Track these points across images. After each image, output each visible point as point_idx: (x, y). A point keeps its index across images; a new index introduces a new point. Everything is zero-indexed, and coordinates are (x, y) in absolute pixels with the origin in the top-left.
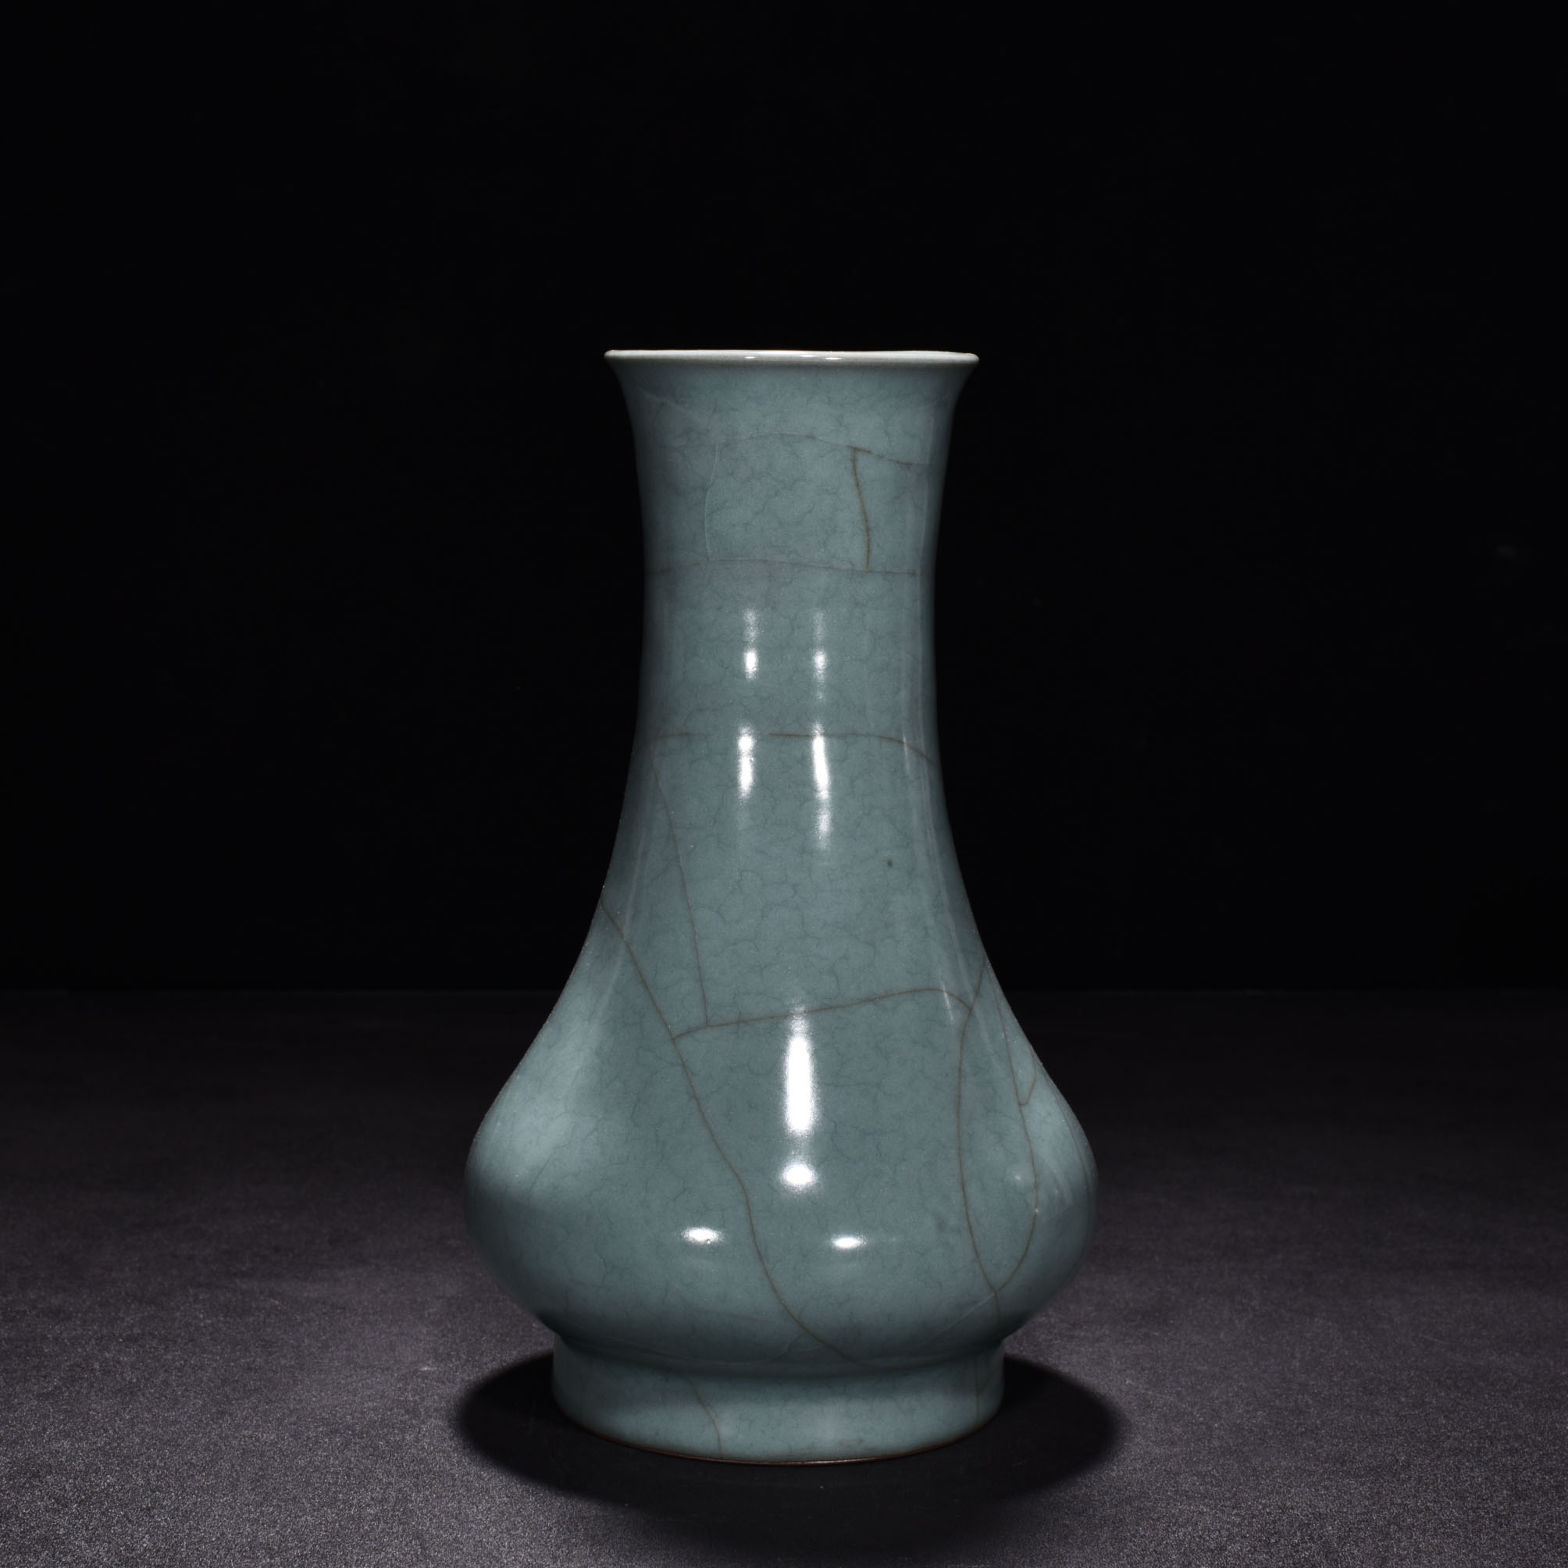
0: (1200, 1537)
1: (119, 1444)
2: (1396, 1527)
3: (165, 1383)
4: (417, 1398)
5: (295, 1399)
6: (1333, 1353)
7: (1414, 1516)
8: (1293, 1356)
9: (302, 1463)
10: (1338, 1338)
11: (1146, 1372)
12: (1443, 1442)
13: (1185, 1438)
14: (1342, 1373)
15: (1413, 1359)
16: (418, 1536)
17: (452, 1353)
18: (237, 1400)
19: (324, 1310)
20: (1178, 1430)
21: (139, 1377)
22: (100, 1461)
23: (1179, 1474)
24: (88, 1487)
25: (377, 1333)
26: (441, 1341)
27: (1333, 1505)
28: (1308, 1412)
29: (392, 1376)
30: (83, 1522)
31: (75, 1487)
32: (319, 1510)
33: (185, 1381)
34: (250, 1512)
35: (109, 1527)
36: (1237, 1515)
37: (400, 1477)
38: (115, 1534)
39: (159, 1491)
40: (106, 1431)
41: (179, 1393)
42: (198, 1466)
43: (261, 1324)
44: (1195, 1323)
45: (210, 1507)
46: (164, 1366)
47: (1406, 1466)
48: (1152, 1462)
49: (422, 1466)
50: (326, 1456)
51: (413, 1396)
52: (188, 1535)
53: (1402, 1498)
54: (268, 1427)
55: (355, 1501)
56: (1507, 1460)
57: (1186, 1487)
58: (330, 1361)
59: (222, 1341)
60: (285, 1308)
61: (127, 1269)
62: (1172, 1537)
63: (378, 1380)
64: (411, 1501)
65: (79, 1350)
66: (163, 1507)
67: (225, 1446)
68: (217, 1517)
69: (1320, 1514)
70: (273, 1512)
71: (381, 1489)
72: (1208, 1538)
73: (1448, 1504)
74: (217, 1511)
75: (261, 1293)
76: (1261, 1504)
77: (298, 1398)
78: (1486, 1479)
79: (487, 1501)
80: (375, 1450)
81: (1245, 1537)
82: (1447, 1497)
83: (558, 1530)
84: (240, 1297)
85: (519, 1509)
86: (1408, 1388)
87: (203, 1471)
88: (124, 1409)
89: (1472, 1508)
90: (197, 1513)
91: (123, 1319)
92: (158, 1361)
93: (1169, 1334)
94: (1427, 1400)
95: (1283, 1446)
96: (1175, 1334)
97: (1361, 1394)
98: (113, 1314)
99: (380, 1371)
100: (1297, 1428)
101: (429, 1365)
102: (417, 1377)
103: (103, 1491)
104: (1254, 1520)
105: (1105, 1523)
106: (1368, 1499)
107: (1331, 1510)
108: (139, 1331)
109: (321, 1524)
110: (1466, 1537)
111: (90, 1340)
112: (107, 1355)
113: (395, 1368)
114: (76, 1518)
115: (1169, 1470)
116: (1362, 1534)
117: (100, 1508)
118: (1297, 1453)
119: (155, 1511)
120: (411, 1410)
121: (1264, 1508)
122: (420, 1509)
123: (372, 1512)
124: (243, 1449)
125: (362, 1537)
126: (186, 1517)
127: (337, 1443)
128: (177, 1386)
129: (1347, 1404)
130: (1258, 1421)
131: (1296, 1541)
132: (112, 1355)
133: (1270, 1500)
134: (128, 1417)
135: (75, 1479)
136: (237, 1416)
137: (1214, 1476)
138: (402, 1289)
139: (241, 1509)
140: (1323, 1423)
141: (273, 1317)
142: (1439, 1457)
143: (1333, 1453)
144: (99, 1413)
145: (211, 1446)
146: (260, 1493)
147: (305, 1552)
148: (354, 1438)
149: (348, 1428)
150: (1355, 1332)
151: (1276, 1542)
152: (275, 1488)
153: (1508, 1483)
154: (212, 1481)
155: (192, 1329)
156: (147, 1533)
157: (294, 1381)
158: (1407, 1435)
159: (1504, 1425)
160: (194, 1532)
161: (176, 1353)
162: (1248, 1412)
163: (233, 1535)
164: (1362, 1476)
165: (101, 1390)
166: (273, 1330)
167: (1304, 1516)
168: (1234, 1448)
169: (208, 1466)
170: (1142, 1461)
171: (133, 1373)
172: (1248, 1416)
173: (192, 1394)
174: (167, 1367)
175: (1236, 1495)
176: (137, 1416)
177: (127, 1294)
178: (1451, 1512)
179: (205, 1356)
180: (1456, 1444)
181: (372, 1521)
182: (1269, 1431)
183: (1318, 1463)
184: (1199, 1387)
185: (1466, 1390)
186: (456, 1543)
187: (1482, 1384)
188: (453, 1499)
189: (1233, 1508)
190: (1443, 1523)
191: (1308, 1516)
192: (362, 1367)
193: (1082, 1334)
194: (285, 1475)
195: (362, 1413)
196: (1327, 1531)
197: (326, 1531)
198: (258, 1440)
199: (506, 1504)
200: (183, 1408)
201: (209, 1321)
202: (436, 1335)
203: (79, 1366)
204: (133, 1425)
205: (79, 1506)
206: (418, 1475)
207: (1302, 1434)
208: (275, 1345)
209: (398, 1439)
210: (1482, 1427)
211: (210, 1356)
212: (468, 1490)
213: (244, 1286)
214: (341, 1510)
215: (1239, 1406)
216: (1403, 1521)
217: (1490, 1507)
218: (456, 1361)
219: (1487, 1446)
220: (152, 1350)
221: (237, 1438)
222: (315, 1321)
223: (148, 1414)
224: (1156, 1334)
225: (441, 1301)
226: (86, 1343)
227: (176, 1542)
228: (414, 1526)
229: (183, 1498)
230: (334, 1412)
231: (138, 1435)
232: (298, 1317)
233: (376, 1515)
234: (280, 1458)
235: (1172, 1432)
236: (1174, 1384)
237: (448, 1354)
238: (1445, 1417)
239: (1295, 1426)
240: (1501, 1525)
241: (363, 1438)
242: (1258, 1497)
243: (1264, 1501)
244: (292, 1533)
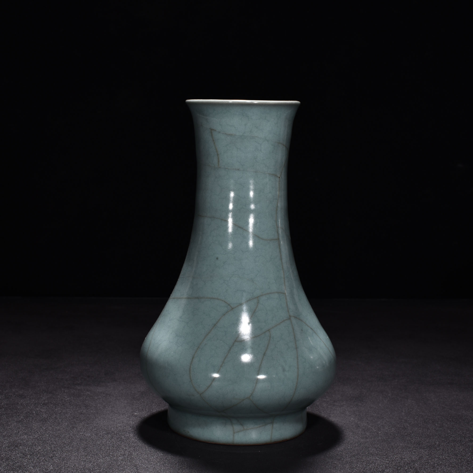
0: (377, 467)
1: (42, 437)
2: (437, 465)
3: (56, 418)
4: (133, 423)
5: (96, 423)
6: (414, 411)
7: (442, 461)
8: (402, 411)
9: (99, 443)
10: (416, 406)
11: (357, 416)
12: (450, 438)
13: (370, 436)
14: (418, 416)
15: (439, 412)
16: (135, 466)
17: (144, 409)
18: (78, 423)
19: (104, 396)
20: (368, 434)
21: (48, 416)
22: (36, 442)
23: (369, 448)
24: (33, 450)
25: (120, 403)
26: (140, 405)
27: (417, 457)
28: (408, 429)
29: (125, 416)
30: (32, 461)
31: (29, 450)
32: (104, 458)
33: (61, 417)
34: (83, 458)
35: (40, 463)
37: (129, 447)
38: (41, 465)
39: (55, 451)
40: (38, 433)
41: (60, 421)
42: (67, 444)
43: (85, 400)
44: (371, 401)
45: (71, 457)
46: (55, 412)
47: (439, 445)
48: (360, 444)
49: (136, 444)
50: (106, 441)
51: (132, 422)
52: (64, 465)
53: (438, 455)
54: (88, 432)
55: (115, 455)
56: (469, 444)
57: (371, 452)
58: (106, 411)
59: (73, 405)
60: (92, 394)
61: (43, 382)
62: (368, 467)
63: (121, 417)
64: (133, 455)
65: (29, 407)
66: (56, 456)
67: (75, 437)
68: (73, 460)
69: (413, 460)
70: (90, 458)
71: (123, 451)
72: (379, 468)
73: (452, 457)
74: (73, 458)
75: (84, 390)
76: (395, 457)
77: (97, 423)
78: (463, 449)
79: (156, 455)
80: (121, 439)
81: (390, 467)
82: (452, 455)
83: (179, 464)
84: (78, 391)
85: (166, 458)
86: (438, 421)
87: (68, 445)
88: (43, 426)
89: (460, 459)
90: (67, 458)
91: (42, 398)
92: (53, 411)
93: (364, 404)
94: (444, 425)
95: (401, 439)
96: (366, 404)
97: (424, 423)
98: (39, 396)
99: (122, 414)
100: (405, 433)
101: (136, 413)
102: (133, 416)
103: (37, 451)
104: (393, 462)
105: (347, 463)
106: (428, 456)
107: (416, 459)
108: (47, 402)
109: (105, 462)
110: (458, 468)
111: (32, 404)
112: (37, 409)
113: (126, 414)
114: (29, 460)
115: (366, 446)
117: (37, 457)
118: (405, 441)
119: (54, 458)
120: (132, 427)
121: (396, 458)
122: (136, 457)
123: (121, 458)
124: (80, 438)
125: (118, 466)
126: (63, 460)
127: (109, 437)
128: (59, 419)
129: (420, 426)
130: (393, 431)
131: (406, 469)
132: (39, 409)
133: (397, 456)
134: (44, 428)
135: (29, 447)
136: (78, 428)
137: (380, 448)
138: (127, 389)
139: (80, 457)
140: (413, 432)
141: (88, 397)
142: (448, 443)
143: (416, 441)
144: (35, 427)
145: (70, 438)
146: (86, 452)
147: (100, 471)
148: (115, 435)
149: (113, 432)
150: (421, 404)
151: (400, 469)
152: (90, 451)
153: (470, 451)
154: (71, 448)
155: (63, 401)
156: (51, 465)
157: (95, 417)
158: (438, 436)
159: (468, 433)
160: (66, 464)
161: (59, 409)
162: (389, 428)
163: (78, 465)
164: (425, 449)
165: (36, 420)
166: (88, 402)
167: (408, 461)
168: (386, 440)
169: (70, 444)
170: (358, 444)
171: (45, 415)
172: (389, 430)
173: (64, 421)
174: (56, 413)
175: (387, 454)
176: (47, 428)
177: (43, 390)
178: (453, 460)
179: (68, 409)
180: (454, 439)
181: (121, 461)
182: (396, 434)
183: (411, 444)
184: (374, 421)
185: (456, 422)
187: (460, 420)
188: (146, 454)
189: (386, 458)
190: (451, 463)
191: (409, 461)
192: (116, 413)
193: (337, 404)
194: (94, 447)
195: (117, 427)
196: (415, 466)
197: (107, 464)
198: (85, 436)
199: (162, 456)
200: (61, 425)
201: (68, 399)
202: (138, 403)
203: (29, 412)
204: (46, 431)
205: (30, 456)
206: (135, 447)
207: (406, 435)
208: (89, 406)
209: (128, 436)
210: (461, 433)
211: (69, 410)
213: (79, 388)
214: (111, 458)
215: (386, 427)
216: (439, 462)
217: (465, 458)
218: (145, 411)
219: (463, 439)
220: (51, 407)
221: (78, 435)
222: (101, 399)
223: (51, 427)
224: (360, 404)
225: (140, 393)
226: (31, 405)
227: (60, 467)
228: (134, 463)
229: (62, 454)
230: (108, 427)
231: (48, 434)
232: (96, 398)
233: (122, 459)
234: (92, 441)
235: (366, 435)
236: (366, 420)
237: (143, 409)
238: (450, 430)
239: (404, 433)
240: (469, 464)
241: (117, 435)
242: (394, 455)
243: (396, 456)
244: (96, 465)
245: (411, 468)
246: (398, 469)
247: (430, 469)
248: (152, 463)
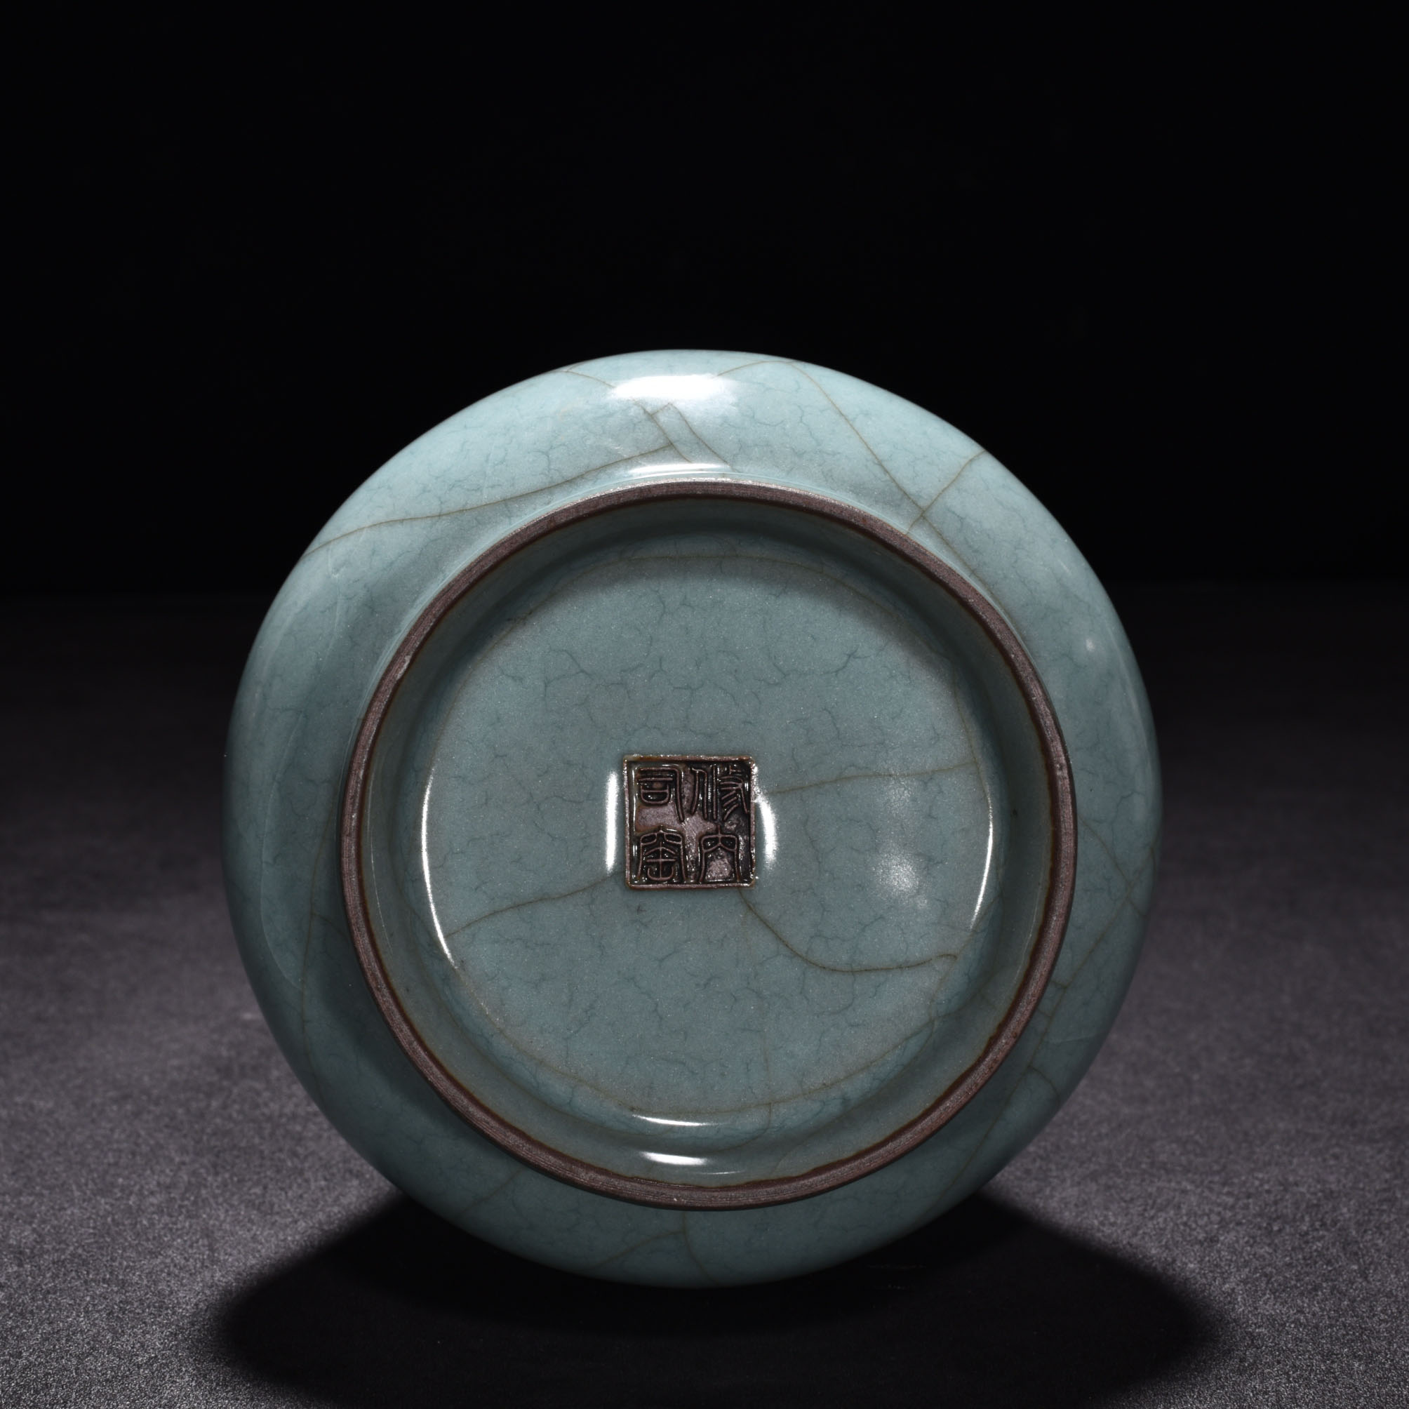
0: (1185, 1224)
9: (79, 1138)
16: (207, 1233)
20: (1149, 1083)
25: (198, 973)
29: (207, 1025)
36: (1229, 1194)
43: (64, 963)
51: (228, 1051)
57: (1163, 1158)
58: (136, 1008)
62: (1150, 1225)
64: (206, 1187)
72: (1194, 1226)
75: (70, 927)
76: (1257, 1178)
79: (299, 1186)
81: (1239, 1224)
84: (44, 932)
102: (236, 1027)
109: (89, 1218)
113: (212, 1016)
116: (1385, 1218)
120: (223, 1068)
121: (1261, 1185)
137: (1197, 1143)
147: (63, 1257)
186: (254, 1242)
188: (257, 1183)
194: (57, 1153)
212: (278, 1171)
233: (159, 1206)
242: (1252, 1170)
243: (1260, 1176)
244: (52, 1231)
245: (1323, 1224)
246: (1272, 1231)
247: (1401, 1228)
248: (276, 1221)
